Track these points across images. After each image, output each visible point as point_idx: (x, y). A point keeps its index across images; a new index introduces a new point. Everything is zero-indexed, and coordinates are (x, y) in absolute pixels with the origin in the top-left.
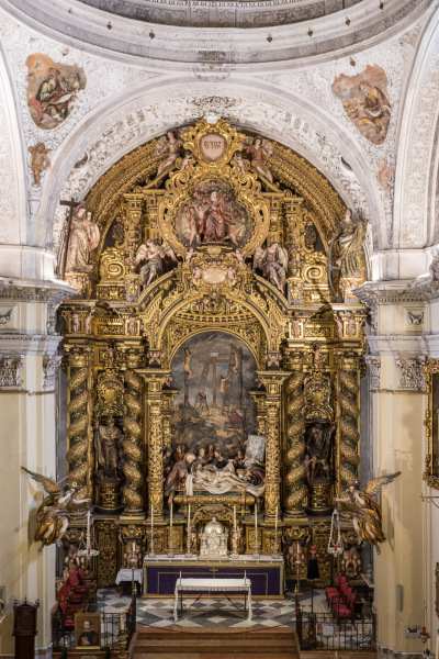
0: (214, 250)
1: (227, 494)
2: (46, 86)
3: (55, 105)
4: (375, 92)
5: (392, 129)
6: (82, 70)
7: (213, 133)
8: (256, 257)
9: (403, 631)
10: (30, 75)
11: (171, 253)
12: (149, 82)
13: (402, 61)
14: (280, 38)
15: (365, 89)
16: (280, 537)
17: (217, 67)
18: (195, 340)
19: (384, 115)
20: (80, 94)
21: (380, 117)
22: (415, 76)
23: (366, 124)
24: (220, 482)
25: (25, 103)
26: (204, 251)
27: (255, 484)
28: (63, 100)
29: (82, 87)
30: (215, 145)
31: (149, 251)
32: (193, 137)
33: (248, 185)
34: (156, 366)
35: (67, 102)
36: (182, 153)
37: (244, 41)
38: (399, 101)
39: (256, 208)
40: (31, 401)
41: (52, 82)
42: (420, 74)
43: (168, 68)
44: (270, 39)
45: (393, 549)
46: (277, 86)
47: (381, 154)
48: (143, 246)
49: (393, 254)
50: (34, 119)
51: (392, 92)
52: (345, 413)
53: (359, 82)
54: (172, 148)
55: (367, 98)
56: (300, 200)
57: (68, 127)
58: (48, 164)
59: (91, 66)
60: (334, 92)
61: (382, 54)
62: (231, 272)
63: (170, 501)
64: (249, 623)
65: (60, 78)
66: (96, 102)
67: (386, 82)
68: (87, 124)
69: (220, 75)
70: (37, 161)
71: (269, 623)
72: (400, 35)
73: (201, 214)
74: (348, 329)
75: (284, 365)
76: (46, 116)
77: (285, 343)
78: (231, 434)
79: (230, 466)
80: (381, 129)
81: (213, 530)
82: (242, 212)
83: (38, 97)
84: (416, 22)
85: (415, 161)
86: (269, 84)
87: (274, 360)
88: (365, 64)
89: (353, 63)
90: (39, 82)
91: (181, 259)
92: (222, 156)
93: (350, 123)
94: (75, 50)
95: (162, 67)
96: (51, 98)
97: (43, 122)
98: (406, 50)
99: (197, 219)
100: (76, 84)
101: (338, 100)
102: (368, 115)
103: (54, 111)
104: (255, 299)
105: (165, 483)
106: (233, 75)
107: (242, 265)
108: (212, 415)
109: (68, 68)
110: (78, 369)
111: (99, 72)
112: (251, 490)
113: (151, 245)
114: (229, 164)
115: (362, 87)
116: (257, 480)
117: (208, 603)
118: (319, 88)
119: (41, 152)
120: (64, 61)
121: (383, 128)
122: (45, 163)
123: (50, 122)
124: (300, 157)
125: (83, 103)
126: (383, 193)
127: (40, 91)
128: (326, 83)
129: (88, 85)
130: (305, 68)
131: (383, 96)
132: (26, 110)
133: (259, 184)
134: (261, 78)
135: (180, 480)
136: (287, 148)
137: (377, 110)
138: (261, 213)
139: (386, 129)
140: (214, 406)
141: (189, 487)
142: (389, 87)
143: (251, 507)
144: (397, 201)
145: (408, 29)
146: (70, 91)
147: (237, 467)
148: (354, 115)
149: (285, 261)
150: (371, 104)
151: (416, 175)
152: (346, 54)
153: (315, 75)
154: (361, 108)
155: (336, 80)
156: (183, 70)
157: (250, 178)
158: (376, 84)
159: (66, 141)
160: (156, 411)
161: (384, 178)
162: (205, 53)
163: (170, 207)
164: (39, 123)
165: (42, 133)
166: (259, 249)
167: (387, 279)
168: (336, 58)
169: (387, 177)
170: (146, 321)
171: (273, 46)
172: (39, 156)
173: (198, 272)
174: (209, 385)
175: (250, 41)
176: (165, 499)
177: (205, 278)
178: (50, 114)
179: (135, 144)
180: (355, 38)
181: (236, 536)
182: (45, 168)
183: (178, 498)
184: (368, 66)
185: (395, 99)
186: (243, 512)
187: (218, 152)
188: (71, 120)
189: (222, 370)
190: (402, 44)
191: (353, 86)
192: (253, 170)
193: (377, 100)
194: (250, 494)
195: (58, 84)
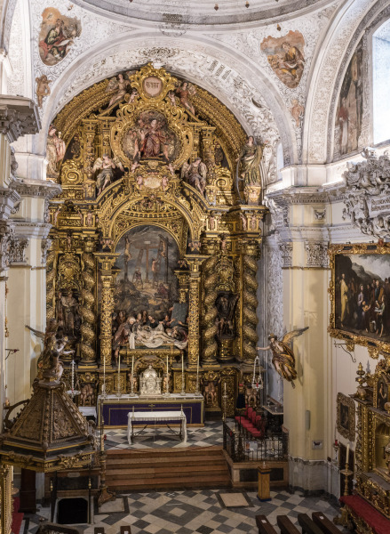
0: (153, 164)
1: (159, 347)
2: (52, 33)
3: (57, 48)
4: (293, 50)
5: (304, 78)
6: (79, 22)
7: (153, 76)
8: (183, 169)
9: (310, 444)
10: (44, 23)
11: (120, 165)
12: (126, 34)
13: (318, 29)
14: (224, 8)
15: (286, 48)
16: (200, 379)
17: (176, 26)
18: (133, 231)
19: (300, 67)
20: (75, 40)
21: (296, 68)
22: (326, 41)
23: (284, 73)
24: (155, 339)
25: (36, 44)
26: (146, 164)
27: (180, 340)
28: (63, 44)
29: (78, 35)
30: (155, 85)
31: (103, 163)
32: (138, 79)
33: (178, 116)
34: (107, 250)
35: (65, 46)
36: (129, 90)
37: (197, 8)
38: (311, 58)
39: (184, 133)
40: (33, 273)
41: (57, 30)
42: (331, 39)
43: (140, 25)
44: (216, 8)
45: (302, 384)
46: (220, 42)
47: (295, 95)
48: (99, 159)
49: (303, 168)
50: (41, 57)
51: (307, 51)
52: (247, 286)
53: (282, 42)
54: (121, 86)
55: (287, 55)
56: (214, 129)
57: (64, 64)
58: (49, 92)
59: (86, 20)
60: (262, 49)
61: (303, 23)
62: (164, 181)
63: (116, 353)
64: (185, 444)
65: (63, 27)
66: (86, 46)
67: (303, 43)
68: (79, 63)
69: (179, 32)
70: (41, 89)
71: (200, 444)
72: (320, 10)
73: (143, 136)
74: (252, 223)
75: (203, 250)
76: (50, 55)
77: (203, 235)
78: (160, 303)
79: (160, 326)
80: (295, 77)
81: (150, 375)
82: (173, 135)
83: (46, 41)
84: (334, 2)
85: (320, 101)
86: (214, 40)
87: (196, 246)
88: (288, 30)
89: (279, 29)
90: (49, 29)
91: (126, 170)
92: (159, 93)
93: (272, 72)
94: (77, 7)
95: (136, 23)
96: (55, 42)
98: (322, 22)
99: (139, 140)
100: (74, 33)
101: (265, 55)
102: (286, 66)
103: (56, 51)
104: (183, 201)
105: (113, 340)
106: (188, 32)
107: (173, 176)
108: (146, 288)
109: (70, 20)
111: (91, 24)
112: (177, 344)
113: (106, 158)
114: (164, 100)
115: (284, 46)
116: (181, 337)
117: (149, 431)
118: (251, 45)
119: (44, 82)
120: (68, 14)
121: (297, 76)
122: (46, 91)
123: (52, 60)
124: (214, 97)
125: (77, 47)
126: (295, 123)
127: (48, 36)
128: (257, 41)
129: (82, 33)
130: (242, 31)
131: (299, 53)
132: (37, 50)
133: (186, 116)
134: (209, 35)
135: (124, 337)
136: (204, 90)
137: (294, 63)
138: (187, 137)
139: (300, 77)
140: (147, 281)
141: (132, 342)
142: (305, 47)
143: (177, 358)
144: (306, 130)
145: (326, 7)
146: (69, 37)
147: (166, 327)
148: (275, 66)
149: (204, 173)
150: (289, 59)
151: (320, 111)
152: (274, 22)
153: (249, 36)
154: (282, 62)
155: (265, 40)
156: (152, 26)
157: (180, 111)
158: (295, 44)
159: (62, 75)
160: (107, 284)
161: (296, 112)
162: (168, 16)
163: (120, 130)
164: (45, 60)
165: (46, 68)
166: (186, 164)
167: (297, 186)
168: (266, 24)
169: (299, 112)
170: (101, 216)
171: (218, 13)
172: (43, 85)
173: (140, 180)
174: (143, 266)
175: (201, 8)
176: (113, 352)
177: (146, 184)
178: (53, 54)
179: (92, 82)
180: (282, 11)
181: (167, 379)
182: (46, 95)
183: (122, 352)
184: (291, 31)
185: (309, 56)
186: (171, 361)
187: (156, 91)
188: (67, 59)
189: (153, 254)
190: (319, 17)
191: (277, 45)
192: (181, 105)
193: (294, 56)
194: (177, 348)
195: (61, 32)
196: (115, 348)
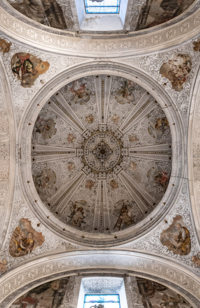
2: (31, 66)
4: (31, 242)
5: (22, 259)
6: (30, 87)
10: (41, 61)
13: (55, 247)
14: (30, 187)
15: (30, 236)
21: (23, 249)
22: (55, 257)
23: (14, 243)
25: (31, 52)
28: (20, 72)
29: (22, 84)
35: (18, 74)
38: (36, 255)
41: (31, 70)
47: (8, 259)
50: (20, 53)
51: (37, 250)
53: (31, 231)
55: (26, 239)
57: (8, 70)
59: (30, 92)
60: (21, 220)
61: (51, 239)
65: (30, 74)
66: (13, 89)
67: (40, 245)
72: (67, 241)
76: (18, 60)
80: (18, 252)
83: (28, 60)
84: (79, 246)
86: (16, 184)
88: (41, 231)
89: (38, 225)
90: (35, 64)
93: (11, 234)
94: (42, 86)
96: (24, 66)
97: (16, 57)
98: (61, 248)
100: (24, 82)
101: (18, 224)
102: (20, 243)
103: (18, 65)
109: (34, 80)
111: (26, 95)
115: (30, 234)
118: (20, 212)
119: (6, 49)
120: (38, 80)
121: (19, 254)
123: (14, 61)
128: (23, 215)
129: (22, 88)
130: (26, 202)
131: (32, 246)
132: (27, 51)
137: (25, 246)
139: (20, 256)
142: (38, 247)
145: (72, 243)
146: (23, 77)
150: (25, 241)
153: (25, 208)
154: (20, 238)
155: (27, 219)
158: (36, 241)
159: (3, 65)
164: (17, 55)
165: (12, 54)
178: (18, 62)
184: (41, 233)
185: (36, 253)
188: (10, 73)
190: (63, 244)
191: (28, 229)
193: (29, 244)
195: (28, 72)
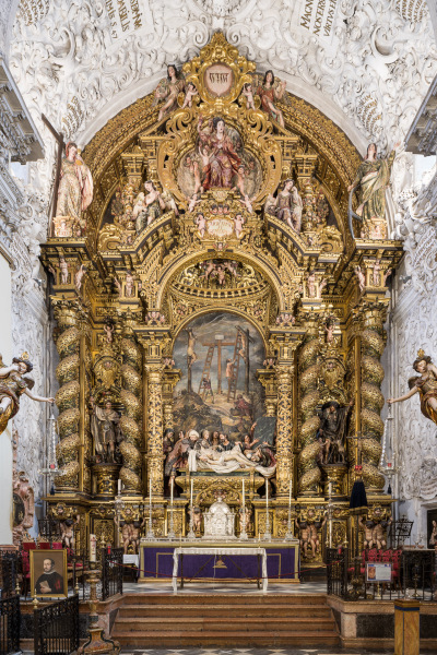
1: (233, 473)
7: (219, 63)
24: (227, 461)
26: (209, 196)
27: (265, 466)
30: (222, 78)
31: (146, 198)
32: (197, 70)
33: (258, 126)
39: (269, 153)
56: (314, 157)
62: (238, 224)
63: (171, 482)
74: (373, 278)
78: (237, 422)
79: (237, 448)
87: (286, 319)
91: (183, 212)
92: (230, 91)
105: (165, 461)
107: (251, 214)
108: (217, 402)
110: (68, 327)
112: (261, 469)
114: (236, 102)
116: (266, 460)
135: (183, 457)
138: (273, 159)
140: (219, 391)
141: (192, 464)
143: (262, 491)
147: (243, 450)
149: (299, 210)
163: (172, 154)
170: (144, 278)
173: (202, 223)
174: (214, 370)
176: (166, 479)
177: (210, 229)
183: (179, 480)
186: (251, 494)
187: (225, 86)
189: (228, 354)
192: (263, 107)
194: (260, 475)
196: (168, 472)
